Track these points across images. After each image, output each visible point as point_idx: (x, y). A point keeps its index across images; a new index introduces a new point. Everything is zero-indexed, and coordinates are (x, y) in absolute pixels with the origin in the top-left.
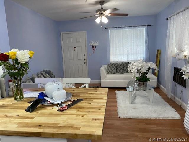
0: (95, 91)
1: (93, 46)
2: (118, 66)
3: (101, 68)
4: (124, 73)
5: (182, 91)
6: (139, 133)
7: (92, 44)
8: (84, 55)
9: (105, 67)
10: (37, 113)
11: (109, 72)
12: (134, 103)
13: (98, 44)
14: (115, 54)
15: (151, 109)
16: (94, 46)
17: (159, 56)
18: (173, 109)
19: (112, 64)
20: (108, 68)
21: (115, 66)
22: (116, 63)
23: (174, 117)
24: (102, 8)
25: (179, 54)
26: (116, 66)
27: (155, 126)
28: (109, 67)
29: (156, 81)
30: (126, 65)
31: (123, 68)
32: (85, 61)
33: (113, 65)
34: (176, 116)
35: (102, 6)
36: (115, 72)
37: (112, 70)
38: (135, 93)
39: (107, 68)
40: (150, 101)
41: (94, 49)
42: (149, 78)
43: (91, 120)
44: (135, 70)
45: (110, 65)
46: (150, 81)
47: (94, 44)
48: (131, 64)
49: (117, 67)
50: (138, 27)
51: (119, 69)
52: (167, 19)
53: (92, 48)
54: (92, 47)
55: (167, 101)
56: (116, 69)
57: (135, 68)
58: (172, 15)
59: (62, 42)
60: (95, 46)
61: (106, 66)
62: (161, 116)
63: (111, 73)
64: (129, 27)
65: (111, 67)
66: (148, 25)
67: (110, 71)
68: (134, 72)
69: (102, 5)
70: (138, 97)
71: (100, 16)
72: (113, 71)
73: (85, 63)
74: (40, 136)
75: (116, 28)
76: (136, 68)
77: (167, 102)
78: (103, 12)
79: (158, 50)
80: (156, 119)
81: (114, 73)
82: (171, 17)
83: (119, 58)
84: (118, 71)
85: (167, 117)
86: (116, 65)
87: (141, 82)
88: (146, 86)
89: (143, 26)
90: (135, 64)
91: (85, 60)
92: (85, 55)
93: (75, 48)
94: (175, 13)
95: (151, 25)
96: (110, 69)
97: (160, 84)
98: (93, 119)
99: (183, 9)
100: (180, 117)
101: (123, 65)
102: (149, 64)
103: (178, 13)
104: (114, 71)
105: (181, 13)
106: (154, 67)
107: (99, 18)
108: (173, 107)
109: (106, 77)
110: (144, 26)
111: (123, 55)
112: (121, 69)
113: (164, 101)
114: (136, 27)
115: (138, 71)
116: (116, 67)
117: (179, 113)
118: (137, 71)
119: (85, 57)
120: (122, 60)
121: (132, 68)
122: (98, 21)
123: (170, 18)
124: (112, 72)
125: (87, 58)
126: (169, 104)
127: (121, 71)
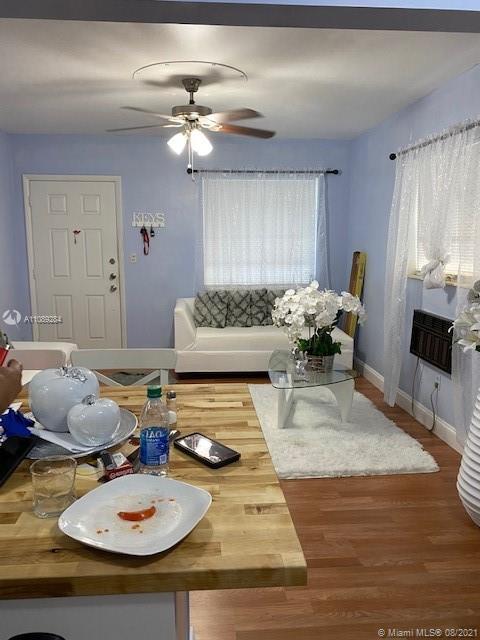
0: (207, 397)
1: (143, 231)
2: (232, 304)
3: (176, 310)
4: (253, 325)
5: (437, 385)
6: (324, 528)
7: (140, 224)
8: (112, 261)
9: (187, 306)
10: (21, 494)
11: (200, 322)
12: (293, 426)
13: (163, 225)
14: (221, 259)
15: (347, 444)
16: (149, 232)
17: (359, 272)
18: (415, 442)
19: (211, 295)
20: (197, 308)
21: (223, 302)
22: (226, 292)
23: (420, 465)
24: (192, 102)
25: (431, 271)
26: (226, 301)
27: (368, 500)
28: (200, 305)
29: (352, 351)
30: (258, 298)
31: (248, 310)
32: (114, 283)
33: (216, 300)
34: (426, 465)
35: (192, 96)
36: (223, 324)
37: (212, 315)
38: (292, 394)
39: (193, 308)
40: (340, 416)
41: (146, 240)
42: (340, 344)
43: (243, 512)
44: (297, 318)
45: (205, 299)
46: (340, 353)
47: (148, 225)
48: (285, 298)
49: (228, 306)
50: (295, 175)
51: (237, 312)
52: (393, 157)
53: (140, 237)
54: (141, 232)
55: (392, 415)
56: (225, 312)
57: (299, 313)
58: (410, 146)
59: (28, 209)
60: (152, 232)
61: (191, 302)
62: (382, 467)
63: (210, 325)
64: (268, 172)
65: (209, 305)
66: (328, 172)
67: (205, 319)
68: (296, 324)
69: (192, 90)
70: (300, 404)
71: (182, 130)
72: (215, 319)
73: (113, 289)
74: (69, 593)
75: (225, 172)
76: (301, 310)
77: (391, 419)
78: (194, 115)
79: (357, 254)
80: (368, 477)
81: (220, 326)
82: (404, 153)
83: (234, 277)
84: (233, 319)
85: (400, 467)
86: (224, 297)
87: (315, 358)
88: (330, 368)
89: (311, 172)
90: (296, 298)
91: (113, 277)
92: (116, 260)
93: (76, 232)
94: (421, 141)
95: (336, 172)
96: (205, 311)
97: (364, 361)
98: (248, 508)
99: (445, 131)
100: (436, 465)
101: (248, 297)
102: (340, 299)
103: (430, 142)
104: (220, 317)
105: (439, 144)
106: (355, 309)
107: (180, 134)
108: (413, 435)
109: (192, 340)
110: (314, 174)
111: (249, 264)
112: (244, 311)
113: (383, 415)
114: (291, 175)
115: (309, 320)
116: (225, 306)
117: (432, 454)
118: (304, 321)
119: (113, 269)
120: (245, 280)
121: (287, 311)
122: (176, 144)
123: (402, 156)
124: (214, 322)
125: (122, 273)
126: (398, 426)
127: (244, 318)
